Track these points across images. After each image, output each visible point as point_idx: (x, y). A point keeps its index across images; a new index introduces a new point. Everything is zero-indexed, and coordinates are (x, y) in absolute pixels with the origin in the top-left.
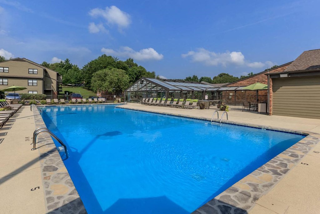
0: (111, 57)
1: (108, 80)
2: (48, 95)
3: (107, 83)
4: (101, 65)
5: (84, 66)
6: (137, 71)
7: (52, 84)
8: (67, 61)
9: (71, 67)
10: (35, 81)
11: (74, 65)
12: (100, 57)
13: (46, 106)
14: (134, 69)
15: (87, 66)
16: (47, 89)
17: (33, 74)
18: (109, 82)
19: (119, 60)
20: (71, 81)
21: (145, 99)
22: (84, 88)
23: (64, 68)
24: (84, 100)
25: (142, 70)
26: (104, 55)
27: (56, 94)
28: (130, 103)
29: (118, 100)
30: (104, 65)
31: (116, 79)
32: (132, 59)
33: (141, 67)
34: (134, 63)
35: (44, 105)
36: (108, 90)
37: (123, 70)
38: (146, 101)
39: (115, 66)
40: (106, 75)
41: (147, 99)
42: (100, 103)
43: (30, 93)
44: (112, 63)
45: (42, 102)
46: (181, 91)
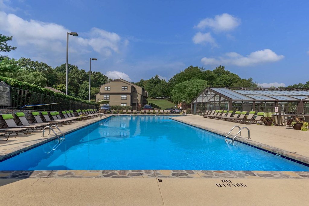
0: (197, 68)
1: (186, 92)
2: (133, 107)
3: (185, 95)
4: (185, 77)
5: (170, 80)
6: (227, 80)
7: (138, 98)
8: (157, 77)
9: (159, 82)
10: (125, 96)
11: (162, 80)
12: (186, 69)
13: (120, 115)
14: (223, 77)
15: (172, 80)
16: (133, 102)
17: (125, 90)
18: (187, 93)
19: (205, 70)
20: (157, 95)
21: (208, 111)
22: (168, 100)
23: (153, 83)
24: (161, 111)
25: (234, 77)
26: (190, 67)
27: (140, 106)
28: (196, 114)
29: (184, 112)
30: (187, 77)
31: (194, 91)
32: (223, 67)
33: (233, 75)
34: (226, 71)
35: (118, 115)
36: (186, 102)
37: (204, 81)
38: (209, 114)
39: (199, 76)
40: (185, 87)
41: (210, 111)
42: (166, 114)
43: (122, 105)
44: (197, 73)
45: (121, 112)
46: (254, 102)
